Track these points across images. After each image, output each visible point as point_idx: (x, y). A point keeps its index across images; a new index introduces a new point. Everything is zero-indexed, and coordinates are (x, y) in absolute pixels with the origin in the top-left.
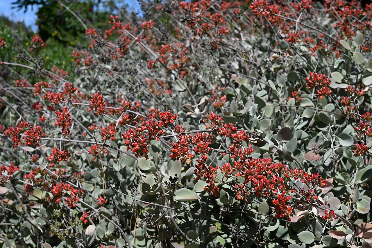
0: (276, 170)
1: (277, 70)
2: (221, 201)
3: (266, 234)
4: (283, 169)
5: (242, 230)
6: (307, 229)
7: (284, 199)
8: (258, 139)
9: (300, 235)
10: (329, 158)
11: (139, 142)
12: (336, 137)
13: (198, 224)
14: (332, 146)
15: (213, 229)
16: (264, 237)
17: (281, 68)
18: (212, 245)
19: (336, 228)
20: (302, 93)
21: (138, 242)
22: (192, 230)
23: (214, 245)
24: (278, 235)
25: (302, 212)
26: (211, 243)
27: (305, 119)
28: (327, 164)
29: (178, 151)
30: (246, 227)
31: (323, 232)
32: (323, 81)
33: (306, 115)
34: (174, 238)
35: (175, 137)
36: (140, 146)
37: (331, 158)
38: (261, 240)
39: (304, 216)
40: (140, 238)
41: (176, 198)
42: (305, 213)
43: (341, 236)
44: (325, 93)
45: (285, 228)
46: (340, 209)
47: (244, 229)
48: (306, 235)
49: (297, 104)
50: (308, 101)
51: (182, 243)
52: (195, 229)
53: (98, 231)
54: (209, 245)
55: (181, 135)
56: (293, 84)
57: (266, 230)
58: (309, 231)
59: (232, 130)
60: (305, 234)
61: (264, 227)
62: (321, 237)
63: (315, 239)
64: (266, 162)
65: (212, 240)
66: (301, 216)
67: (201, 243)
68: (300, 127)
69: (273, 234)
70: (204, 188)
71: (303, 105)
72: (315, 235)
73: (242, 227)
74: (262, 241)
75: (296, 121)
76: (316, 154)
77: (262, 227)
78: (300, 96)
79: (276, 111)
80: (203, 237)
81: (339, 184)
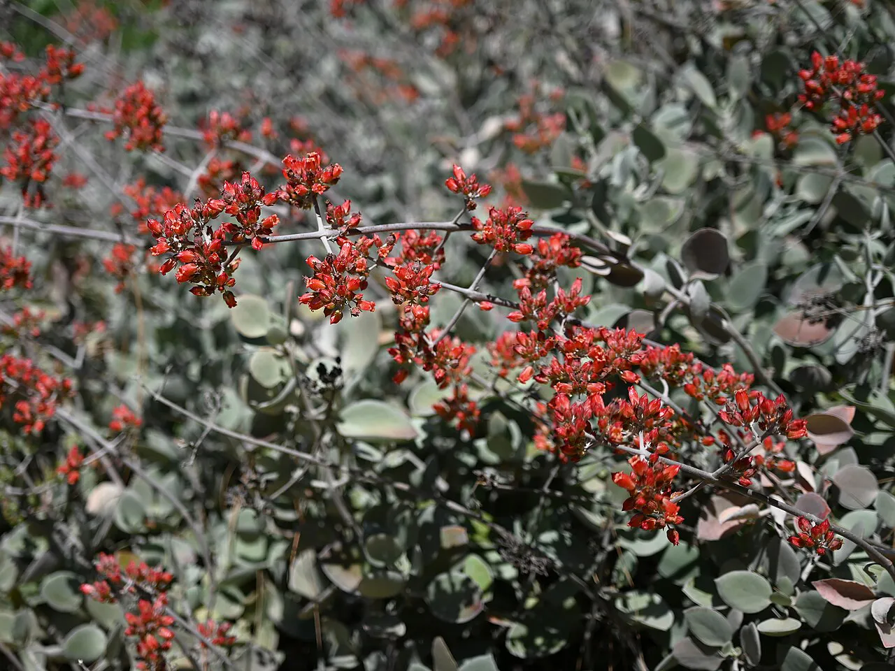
0: (661, 369)
1: (730, 42)
2: (490, 446)
3: (624, 566)
4: (684, 367)
5: (545, 545)
6: (752, 566)
7: (656, 473)
8: (614, 261)
9: (725, 581)
10: (852, 341)
11: (200, 249)
12: (884, 272)
13: (404, 519)
14: (868, 300)
15: (453, 535)
16: (615, 574)
17: (744, 37)
18: (446, 586)
19: (851, 566)
20: (803, 122)
21: (241, 548)
22: (382, 536)
23: (453, 585)
24: (665, 570)
25: (735, 510)
26: (443, 577)
27: (803, 206)
28: (844, 356)
29: (327, 288)
30: (562, 537)
31: (805, 576)
32: (853, 85)
33: (806, 193)
34: (332, 551)
35: (324, 239)
36: (200, 264)
37: (857, 340)
38: (608, 581)
39: (743, 521)
40: (248, 537)
41: (348, 429)
42: (747, 515)
43: (859, 599)
44: (858, 125)
45: (689, 548)
46: (871, 507)
47: (554, 544)
48: (744, 585)
49: (782, 155)
50: (820, 149)
51: (356, 569)
52: (392, 532)
53: (126, 504)
54: (438, 584)
55: (343, 236)
56: (775, 92)
57: (623, 550)
58: (756, 571)
59: (518, 229)
60: (740, 581)
61: (622, 542)
62: (794, 594)
63: (771, 598)
64: (622, 341)
65: (446, 569)
66: (735, 523)
67: (411, 576)
68: (783, 228)
69: (647, 565)
70: (436, 407)
71: (801, 160)
72: (773, 585)
73: (548, 537)
74: (609, 584)
75: (771, 209)
76: (812, 323)
77: (612, 540)
78: (794, 129)
79: (708, 175)
80: (416, 558)
81: (880, 425)
